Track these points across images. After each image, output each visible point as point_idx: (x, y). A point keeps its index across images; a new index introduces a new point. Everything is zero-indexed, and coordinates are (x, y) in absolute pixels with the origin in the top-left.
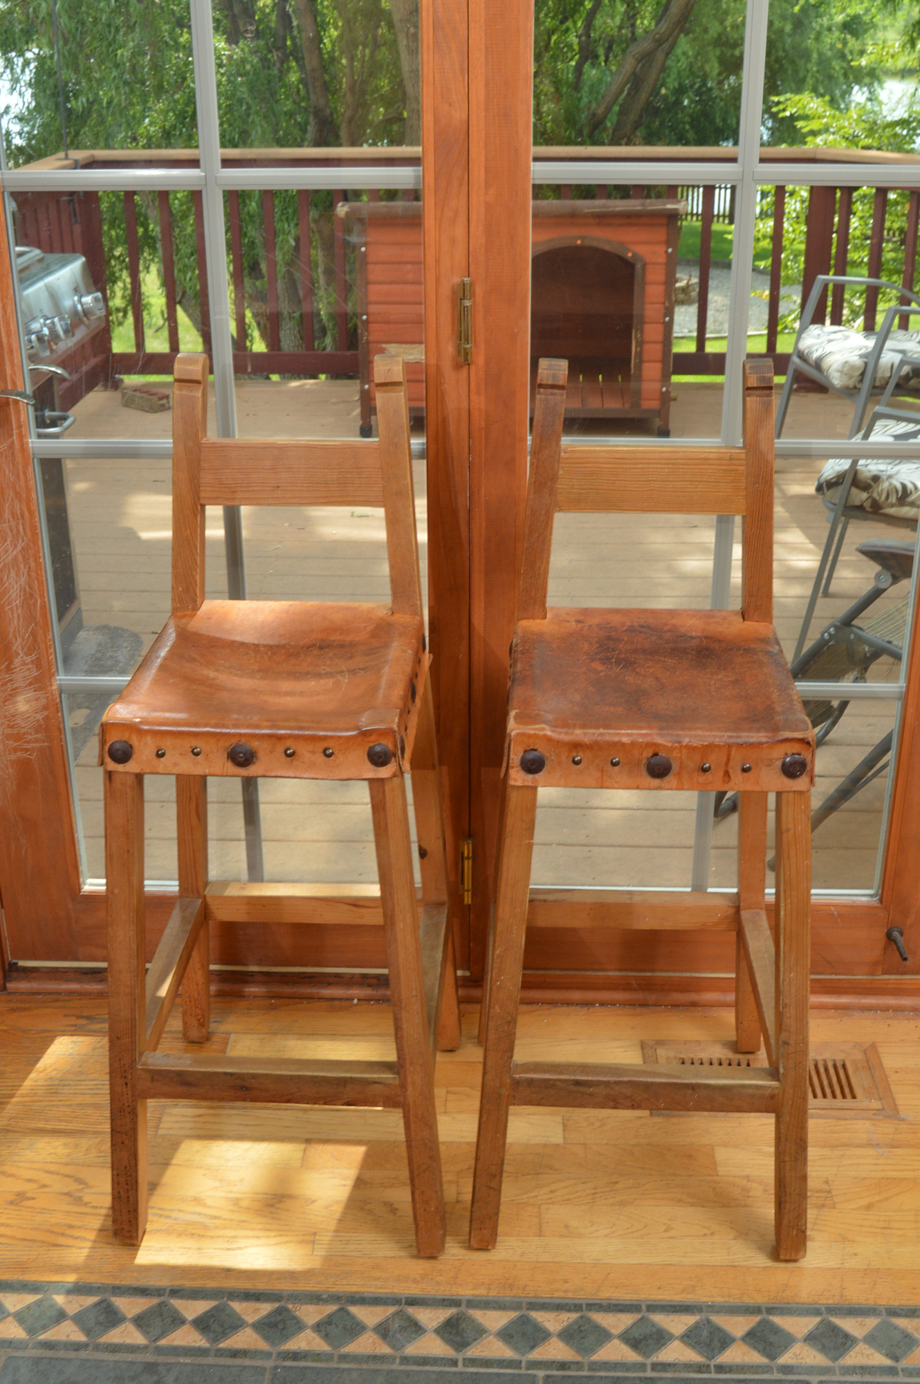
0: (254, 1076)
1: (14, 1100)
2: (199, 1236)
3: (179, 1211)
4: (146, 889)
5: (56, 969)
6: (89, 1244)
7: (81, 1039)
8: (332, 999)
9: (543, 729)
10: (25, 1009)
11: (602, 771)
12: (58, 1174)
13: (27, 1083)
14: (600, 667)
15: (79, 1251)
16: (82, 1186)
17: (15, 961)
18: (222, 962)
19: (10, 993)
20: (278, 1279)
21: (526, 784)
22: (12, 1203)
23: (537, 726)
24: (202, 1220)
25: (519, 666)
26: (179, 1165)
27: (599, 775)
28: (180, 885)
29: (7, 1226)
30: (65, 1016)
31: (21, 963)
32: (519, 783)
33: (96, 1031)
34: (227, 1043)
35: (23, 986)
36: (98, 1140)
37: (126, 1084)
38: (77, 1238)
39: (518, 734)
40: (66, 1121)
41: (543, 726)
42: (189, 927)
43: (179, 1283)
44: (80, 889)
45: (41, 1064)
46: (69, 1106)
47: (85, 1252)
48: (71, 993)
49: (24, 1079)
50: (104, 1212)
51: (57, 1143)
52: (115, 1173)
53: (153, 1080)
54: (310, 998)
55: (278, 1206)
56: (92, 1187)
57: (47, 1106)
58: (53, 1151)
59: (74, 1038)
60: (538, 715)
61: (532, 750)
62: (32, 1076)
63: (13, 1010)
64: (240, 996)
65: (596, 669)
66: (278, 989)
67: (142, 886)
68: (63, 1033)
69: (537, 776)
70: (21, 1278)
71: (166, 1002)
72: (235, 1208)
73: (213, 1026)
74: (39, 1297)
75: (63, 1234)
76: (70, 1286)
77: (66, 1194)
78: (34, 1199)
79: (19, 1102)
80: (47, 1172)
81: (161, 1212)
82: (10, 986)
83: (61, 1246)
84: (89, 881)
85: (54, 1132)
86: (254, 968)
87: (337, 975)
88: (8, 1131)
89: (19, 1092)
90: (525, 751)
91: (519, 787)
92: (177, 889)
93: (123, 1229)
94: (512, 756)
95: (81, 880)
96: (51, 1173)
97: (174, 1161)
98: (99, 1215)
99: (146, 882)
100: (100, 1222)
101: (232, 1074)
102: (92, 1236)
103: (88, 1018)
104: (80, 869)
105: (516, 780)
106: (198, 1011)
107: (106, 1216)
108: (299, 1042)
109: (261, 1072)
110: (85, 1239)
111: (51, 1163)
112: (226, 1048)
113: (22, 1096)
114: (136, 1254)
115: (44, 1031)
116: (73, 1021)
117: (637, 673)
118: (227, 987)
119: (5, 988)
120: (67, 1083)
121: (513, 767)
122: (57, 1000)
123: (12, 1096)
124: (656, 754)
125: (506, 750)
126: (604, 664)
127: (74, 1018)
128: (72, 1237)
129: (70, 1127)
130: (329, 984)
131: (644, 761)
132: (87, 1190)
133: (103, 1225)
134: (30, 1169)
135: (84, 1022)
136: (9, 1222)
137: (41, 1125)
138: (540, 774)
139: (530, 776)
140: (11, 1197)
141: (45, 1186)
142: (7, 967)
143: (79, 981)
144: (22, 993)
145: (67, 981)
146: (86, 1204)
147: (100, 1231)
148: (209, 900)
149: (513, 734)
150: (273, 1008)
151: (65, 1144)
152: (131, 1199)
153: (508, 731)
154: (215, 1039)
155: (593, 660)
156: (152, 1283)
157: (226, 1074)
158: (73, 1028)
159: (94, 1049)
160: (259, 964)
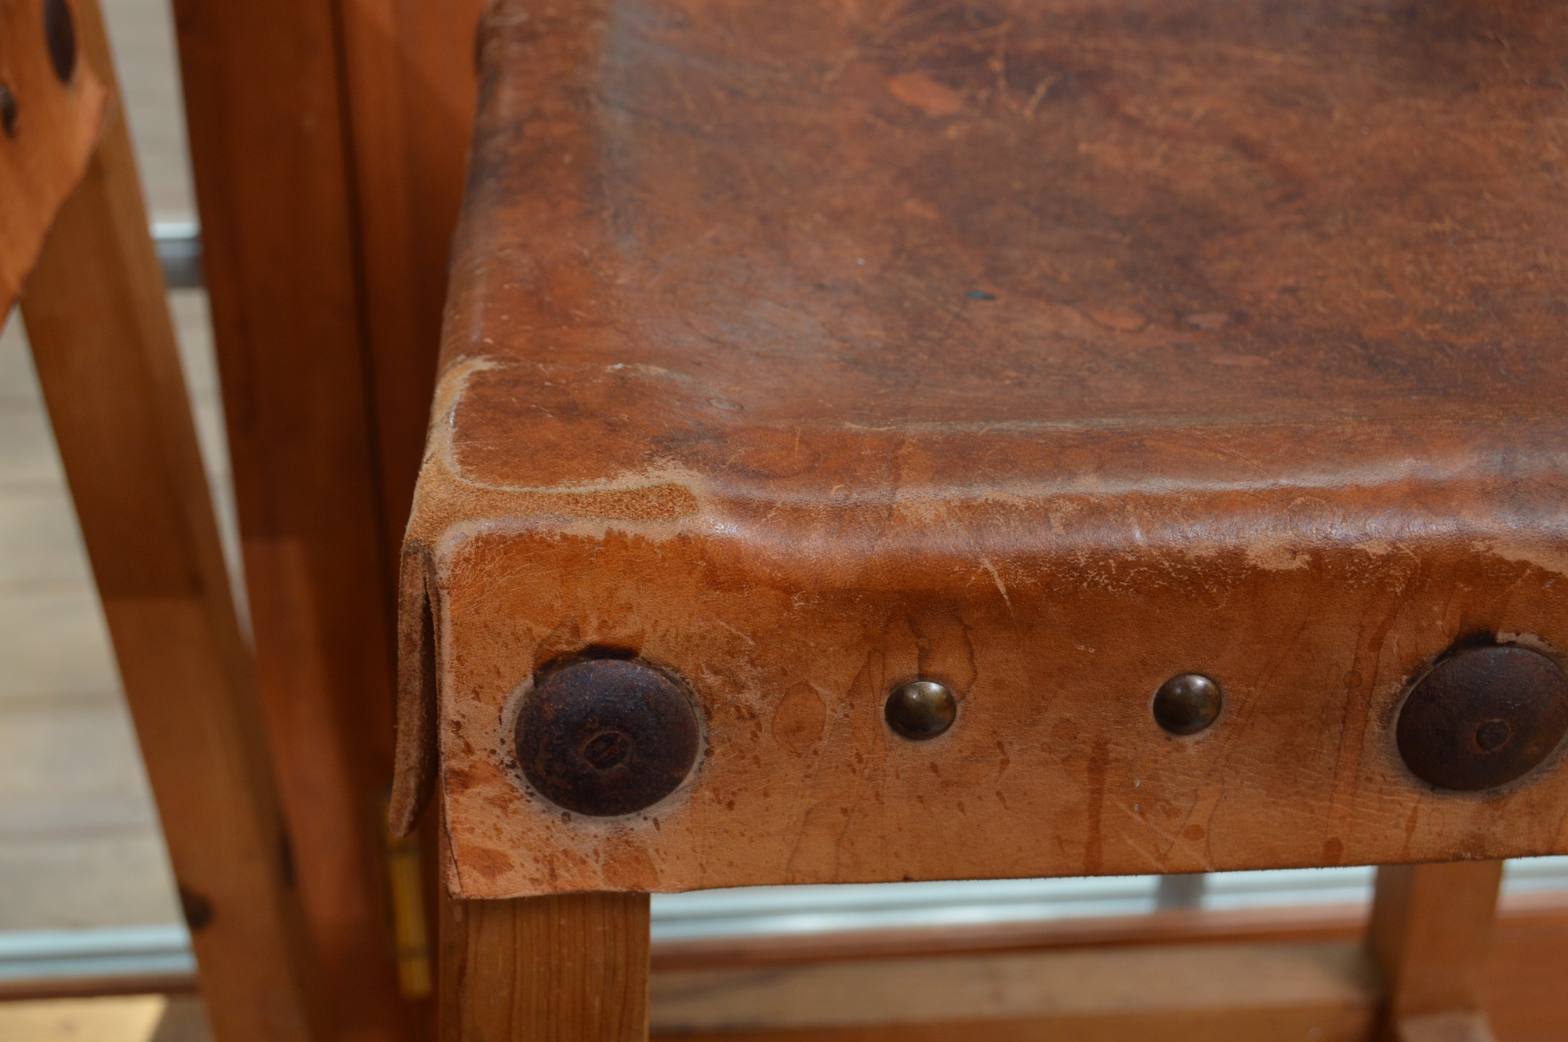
9: (673, 499)
11: (1098, 764)
14: (938, 101)
21: (569, 881)
23: (629, 481)
25: (508, 99)
27: (1074, 793)
32: (516, 883)
39: (485, 545)
41: (672, 473)
60: (626, 390)
61: (598, 652)
65: (917, 112)
69: (638, 825)
90: (547, 666)
91: (516, 906)
94: (451, 705)
105: (493, 863)
117: (1131, 122)
121: (464, 780)
124: (1477, 637)
125: (410, 661)
126: (954, 83)
131: (1393, 687)
138: (662, 809)
139: (594, 830)
149: (448, 545)
153: (415, 525)
155: (893, 68)
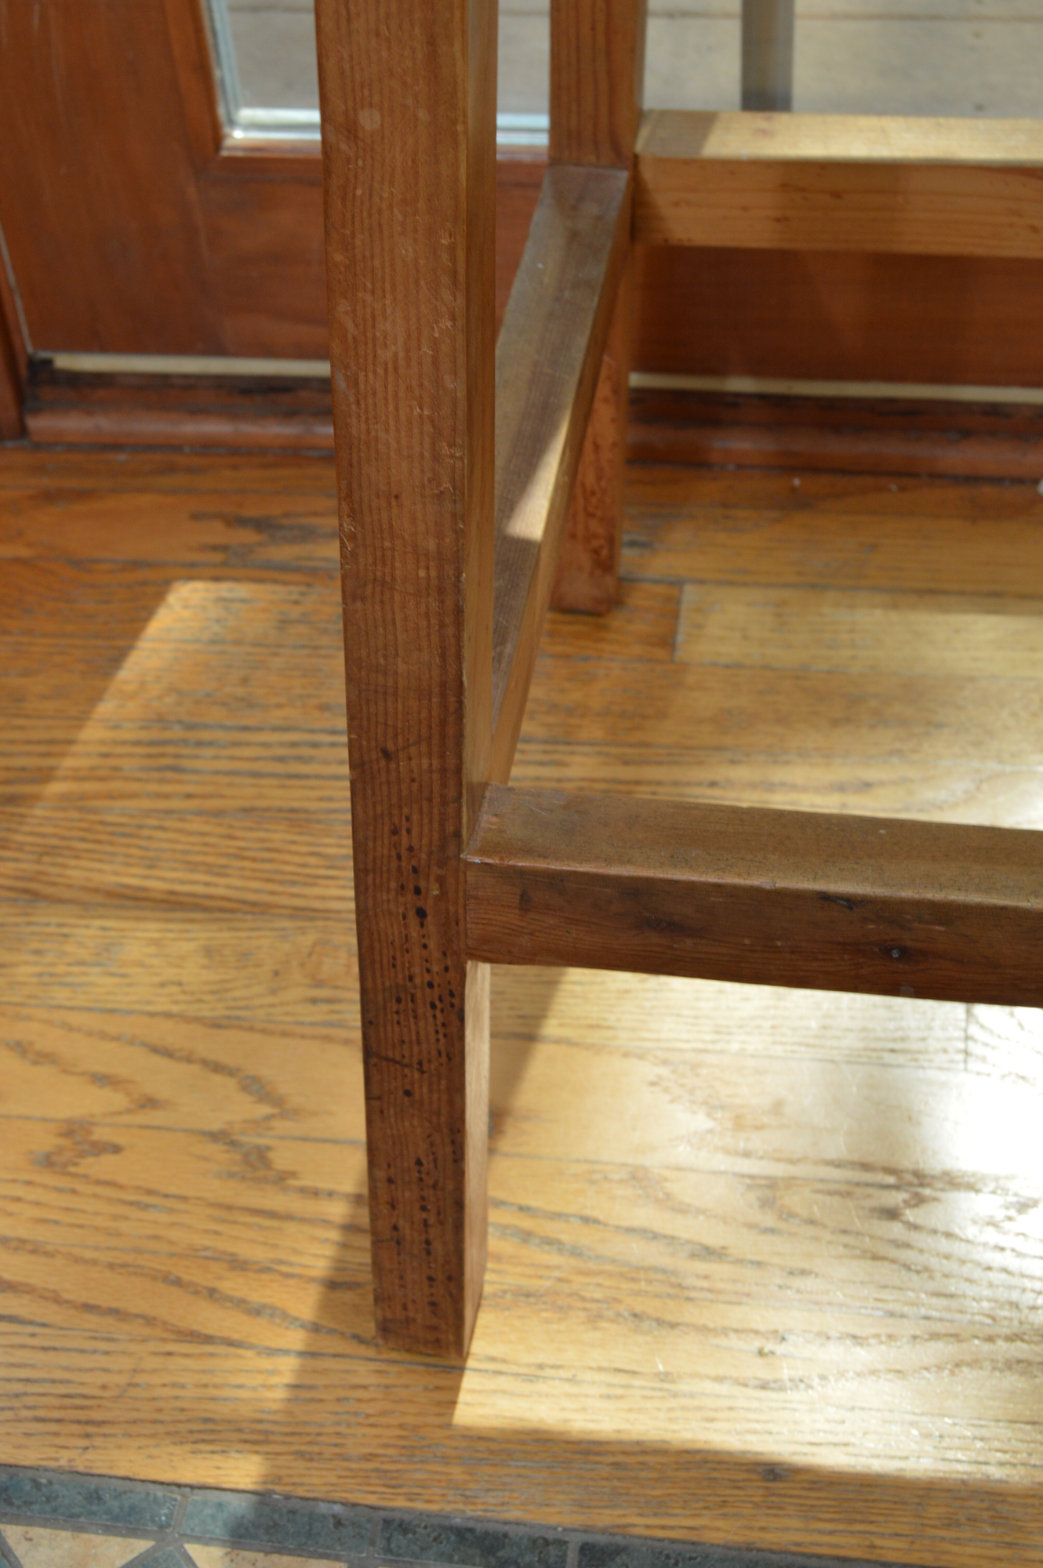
0: (945, 913)
1: (55, 788)
2: (660, 1322)
3: (586, 1220)
4: (501, 139)
5: (163, 381)
6: (296, 1339)
7: (242, 590)
8: (972, 479)
10: (81, 495)
12: (189, 1059)
13: (92, 732)
15: (265, 1363)
16: (266, 1110)
17: (44, 354)
18: (646, 364)
19: (38, 447)
20: (951, 1523)
22: (48, 1162)
24: (665, 1261)
26: (568, 1042)
28: (555, 129)
29: (36, 1249)
30: (195, 517)
31: (64, 361)
33: (284, 568)
34: (675, 615)
35: (73, 424)
36: (307, 940)
37: (421, 913)
38: (257, 1311)
40: (209, 868)
42: (597, 271)
43: (606, 1518)
44: (217, 137)
45: (129, 672)
46: (218, 813)
47: (287, 1368)
48: (208, 447)
49: (80, 720)
50: (338, 1210)
51: (186, 947)
52: (381, 1174)
53: (525, 904)
54: (907, 474)
55: (910, 1215)
56: (296, 1114)
57: (148, 813)
58: (171, 973)
59: (225, 589)
62: (106, 708)
63: (49, 497)
64: (696, 462)
66: (805, 444)
67: (489, 128)
68: (191, 571)
70: (81, 1462)
71: (545, 556)
72: (769, 1220)
73: (628, 557)
74: (141, 1545)
75: (212, 1294)
76: (239, 1506)
77: (215, 1136)
78: (116, 1149)
79: (65, 797)
80: (156, 1050)
81: (526, 1223)
82: (39, 424)
83: (209, 1339)
84: (246, 114)
85: (173, 904)
86: (740, 384)
87: (993, 410)
88: (35, 896)
89: (69, 762)
92: (542, 140)
93: (408, 1321)
95: (221, 111)
96: (168, 1053)
97: (551, 1028)
98: (326, 1223)
99: (502, 120)
100: (329, 1251)
101: (851, 902)
102: (304, 1303)
103: (261, 525)
104: (217, 73)
106: (595, 526)
107: (349, 1228)
108: (894, 616)
109: (975, 898)
110: (286, 1318)
111: (169, 1015)
112: (673, 632)
113: (77, 777)
114: (455, 1389)
115: (135, 565)
116: (218, 533)
118: (658, 436)
119: (22, 432)
120: (205, 735)
122: (171, 469)
123: (46, 775)
127: (218, 526)
128: (239, 1304)
129: (221, 887)
130: (967, 434)
132: (282, 1126)
133: (339, 1265)
134: (103, 1036)
135: (247, 536)
136: (41, 1234)
137: (133, 877)
140: (46, 1141)
141: (150, 1103)
142: (24, 372)
143: (231, 414)
144: (72, 447)
145: (198, 411)
146: (282, 1179)
147: (332, 1285)
148: (648, 174)
150: (798, 503)
151: (208, 952)
152: (438, 1247)
154: (637, 599)
156: (514, 1514)
157: (825, 898)
158: (218, 557)
159: (284, 623)
160: (755, 370)
